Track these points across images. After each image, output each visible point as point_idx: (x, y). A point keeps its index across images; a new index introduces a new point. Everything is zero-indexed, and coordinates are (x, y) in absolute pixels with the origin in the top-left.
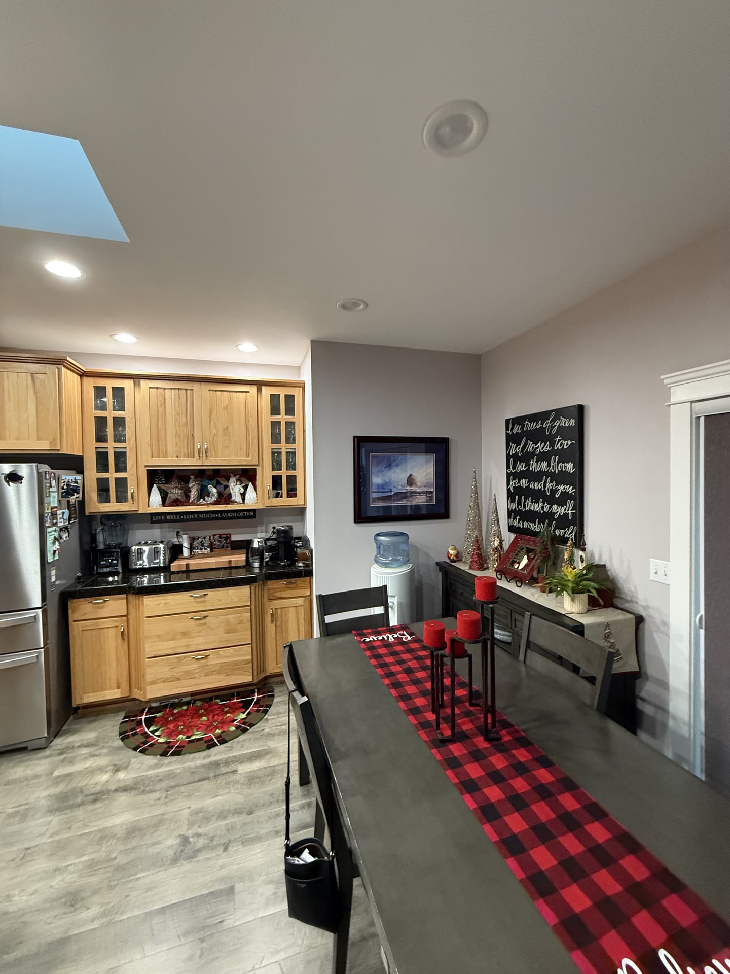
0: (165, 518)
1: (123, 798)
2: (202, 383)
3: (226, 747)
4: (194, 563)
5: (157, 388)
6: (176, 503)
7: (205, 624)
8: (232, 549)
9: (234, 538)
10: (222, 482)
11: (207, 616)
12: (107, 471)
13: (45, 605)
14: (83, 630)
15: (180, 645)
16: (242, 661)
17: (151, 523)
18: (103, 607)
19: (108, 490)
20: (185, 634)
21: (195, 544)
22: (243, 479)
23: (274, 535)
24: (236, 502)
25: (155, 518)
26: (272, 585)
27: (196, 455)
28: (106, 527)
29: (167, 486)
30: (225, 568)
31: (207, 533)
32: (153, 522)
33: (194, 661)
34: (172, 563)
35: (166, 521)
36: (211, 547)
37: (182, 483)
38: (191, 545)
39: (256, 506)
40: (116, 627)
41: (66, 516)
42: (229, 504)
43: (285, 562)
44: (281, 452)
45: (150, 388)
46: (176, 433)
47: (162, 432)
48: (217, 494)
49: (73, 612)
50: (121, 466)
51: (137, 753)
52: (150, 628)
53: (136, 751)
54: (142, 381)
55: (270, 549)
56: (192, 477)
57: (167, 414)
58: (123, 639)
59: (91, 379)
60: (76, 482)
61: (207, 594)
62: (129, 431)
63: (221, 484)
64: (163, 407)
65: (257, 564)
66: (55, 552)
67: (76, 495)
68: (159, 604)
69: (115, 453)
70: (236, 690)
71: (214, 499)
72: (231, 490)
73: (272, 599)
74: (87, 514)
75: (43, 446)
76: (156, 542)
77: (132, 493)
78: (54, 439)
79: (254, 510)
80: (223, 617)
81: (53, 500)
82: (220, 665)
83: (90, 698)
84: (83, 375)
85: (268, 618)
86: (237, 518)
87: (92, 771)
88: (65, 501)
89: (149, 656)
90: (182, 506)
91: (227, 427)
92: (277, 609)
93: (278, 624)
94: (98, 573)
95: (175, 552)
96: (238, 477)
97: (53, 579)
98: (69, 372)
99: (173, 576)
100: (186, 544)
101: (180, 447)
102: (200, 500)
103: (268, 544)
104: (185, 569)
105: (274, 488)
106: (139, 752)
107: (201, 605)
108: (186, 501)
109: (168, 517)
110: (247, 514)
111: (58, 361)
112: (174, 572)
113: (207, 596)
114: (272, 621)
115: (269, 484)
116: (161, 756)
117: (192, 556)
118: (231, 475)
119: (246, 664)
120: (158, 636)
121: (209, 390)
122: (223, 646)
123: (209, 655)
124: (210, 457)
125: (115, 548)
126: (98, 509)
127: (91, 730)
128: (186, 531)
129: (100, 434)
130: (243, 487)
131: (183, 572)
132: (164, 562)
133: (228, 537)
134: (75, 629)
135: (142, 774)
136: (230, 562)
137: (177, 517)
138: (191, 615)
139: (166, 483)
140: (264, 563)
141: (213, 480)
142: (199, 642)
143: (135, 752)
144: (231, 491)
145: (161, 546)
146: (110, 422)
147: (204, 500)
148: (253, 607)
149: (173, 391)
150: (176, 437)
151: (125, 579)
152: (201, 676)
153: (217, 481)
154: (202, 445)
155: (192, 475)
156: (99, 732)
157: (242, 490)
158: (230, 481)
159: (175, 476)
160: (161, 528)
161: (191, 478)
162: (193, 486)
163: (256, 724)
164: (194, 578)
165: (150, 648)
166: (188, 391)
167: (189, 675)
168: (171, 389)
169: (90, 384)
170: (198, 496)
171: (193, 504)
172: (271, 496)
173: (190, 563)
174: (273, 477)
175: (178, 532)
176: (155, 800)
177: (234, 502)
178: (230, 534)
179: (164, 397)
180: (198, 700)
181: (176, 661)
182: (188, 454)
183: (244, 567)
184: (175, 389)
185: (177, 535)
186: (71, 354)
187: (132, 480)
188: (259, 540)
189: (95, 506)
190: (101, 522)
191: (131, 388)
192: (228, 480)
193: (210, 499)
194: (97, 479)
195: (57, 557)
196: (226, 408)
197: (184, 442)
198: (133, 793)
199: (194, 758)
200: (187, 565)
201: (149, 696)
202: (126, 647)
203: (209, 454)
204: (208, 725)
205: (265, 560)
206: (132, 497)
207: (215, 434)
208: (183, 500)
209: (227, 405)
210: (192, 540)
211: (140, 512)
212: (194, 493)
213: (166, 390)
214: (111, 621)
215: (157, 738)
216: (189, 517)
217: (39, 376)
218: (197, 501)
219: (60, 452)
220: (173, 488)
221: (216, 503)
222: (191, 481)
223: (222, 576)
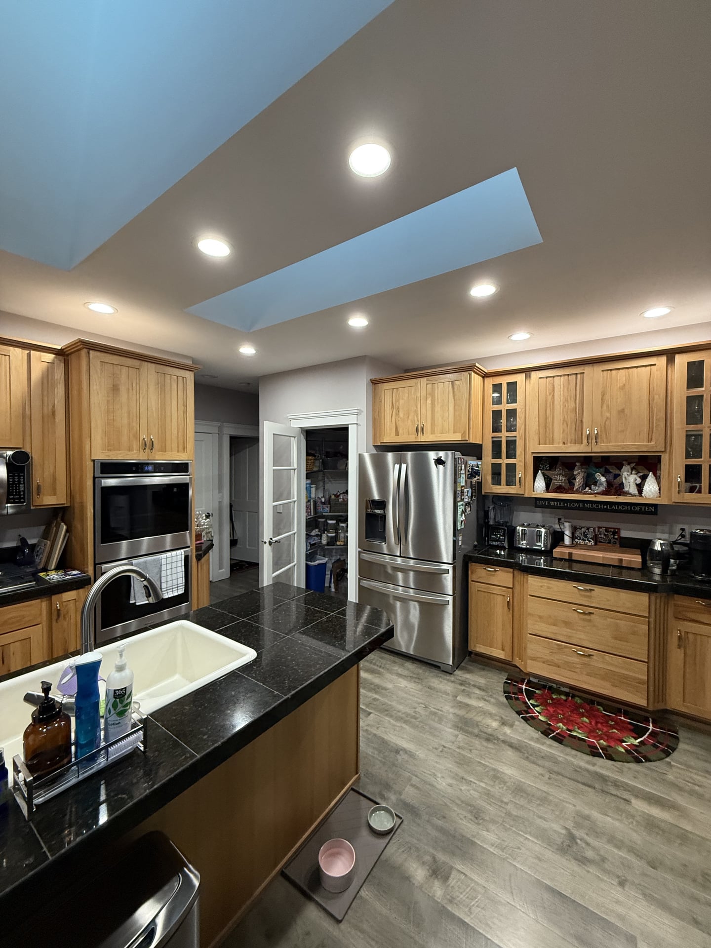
0: (549, 503)
1: (510, 753)
2: (594, 364)
3: (613, 765)
4: (578, 554)
5: (547, 377)
6: (559, 489)
7: (590, 621)
8: (620, 547)
9: (624, 534)
10: (611, 470)
11: (593, 613)
12: (500, 457)
13: (455, 563)
14: (478, 590)
15: (562, 632)
16: (635, 678)
17: (536, 507)
18: (493, 575)
19: (500, 474)
20: (567, 624)
21: (577, 534)
22: (639, 468)
23: (683, 539)
24: (630, 494)
25: (539, 503)
26: (683, 601)
27: (585, 441)
28: (497, 506)
29: (551, 472)
30: (614, 566)
31: (593, 524)
32: (537, 506)
33: (575, 654)
34: (554, 548)
35: (549, 507)
36: (596, 539)
37: (566, 470)
38: (573, 534)
39: (659, 500)
40: (504, 596)
41: (469, 495)
42: (620, 495)
43: (702, 576)
44: (701, 435)
45: (540, 378)
46: (564, 420)
47: (550, 419)
48: (605, 483)
49: (472, 573)
50: (511, 454)
51: (519, 718)
52: (533, 606)
53: (519, 715)
54: (533, 374)
55: (678, 556)
56: (578, 464)
57: (556, 402)
58: (509, 608)
59: (491, 378)
60: (478, 467)
61: (594, 590)
62: (519, 421)
63: (611, 472)
64: (551, 395)
65: (657, 571)
66: (462, 521)
67: (477, 477)
68: (542, 586)
69: (507, 441)
70: (626, 708)
71: (602, 488)
72: (624, 479)
73: (679, 618)
74: (483, 493)
75: (456, 437)
76: (538, 525)
77: (520, 478)
78: (465, 432)
79: (655, 506)
80: (612, 620)
81: (462, 481)
82: (605, 670)
83: (481, 649)
84: (485, 376)
85: (673, 641)
86: (631, 512)
87: (485, 713)
88: (469, 481)
89: (531, 633)
90: (566, 493)
91: (624, 409)
92: (688, 632)
93: (689, 652)
94: (489, 545)
95: (557, 538)
96: (633, 465)
97: (460, 544)
98: (476, 375)
99: (554, 562)
100: (567, 532)
101: (567, 434)
102: (585, 489)
103: (676, 549)
104: (568, 558)
105: (687, 480)
106: (522, 717)
107: (586, 599)
108: (570, 489)
109: (552, 503)
110: (645, 508)
111: (469, 368)
112: (556, 558)
113: (593, 592)
114: (679, 647)
115: (679, 476)
116: (542, 733)
117: (573, 545)
118: (624, 462)
119: (639, 683)
120: (540, 617)
121: (603, 371)
122: (610, 652)
123: (593, 655)
124: (601, 443)
125: (503, 526)
126: (492, 489)
127: (482, 676)
128: (568, 518)
129: (495, 425)
130: (640, 477)
131: (566, 560)
132: (545, 546)
133: (616, 532)
134: (473, 587)
135: (525, 741)
136: (621, 560)
137: (560, 504)
138: (574, 607)
139: (550, 470)
140: (669, 571)
141: (601, 467)
142: (581, 637)
143: (517, 716)
144: (624, 481)
145: (543, 530)
146: (504, 414)
147: (591, 489)
148: (652, 620)
149: (562, 377)
150: (563, 424)
151: (510, 556)
152: (582, 673)
153: (606, 468)
154: (592, 430)
155: (578, 462)
156: (488, 681)
157: (639, 481)
158: (622, 470)
159: (559, 463)
160: (542, 512)
161: (576, 465)
162: (579, 473)
163: (654, 761)
164: (577, 569)
165: (532, 625)
166: (579, 376)
167: (569, 666)
168: (561, 376)
169: (490, 382)
170: (583, 484)
171: (577, 492)
172: (683, 489)
173: (573, 552)
174: (687, 466)
175: (559, 519)
176: (539, 774)
177: (627, 494)
178: (619, 529)
179: (553, 385)
180: (578, 696)
181: (556, 646)
182: (575, 440)
183: (639, 570)
184: (564, 375)
185: (559, 522)
186: (479, 360)
187: (520, 466)
188: (662, 542)
189: (491, 488)
190: (493, 501)
191: (522, 381)
192: (620, 469)
193: (597, 488)
194: (492, 464)
195: (463, 527)
196: (623, 388)
197: (571, 428)
198: (518, 753)
199: (576, 756)
200: (570, 554)
201: (530, 670)
202: (511, 616)
203: (599, 440)
204: (590, 729)
205: (670, 568)
206: (520, 481)
207: (607, 418)
208: (566, 488)
209: (624, 385)
210: (574, 529)
211: (526, 495)
212: (578, 481)
213: (555, 378)
214: (500, 589)
215: (538, 714)
216: (573, 505)
217: (457, 383)
218: (582, 490)
219: (468, 442)
220: (557, 475)
221: (604, 493)
222: (576, 468)
223: (610, 574)
